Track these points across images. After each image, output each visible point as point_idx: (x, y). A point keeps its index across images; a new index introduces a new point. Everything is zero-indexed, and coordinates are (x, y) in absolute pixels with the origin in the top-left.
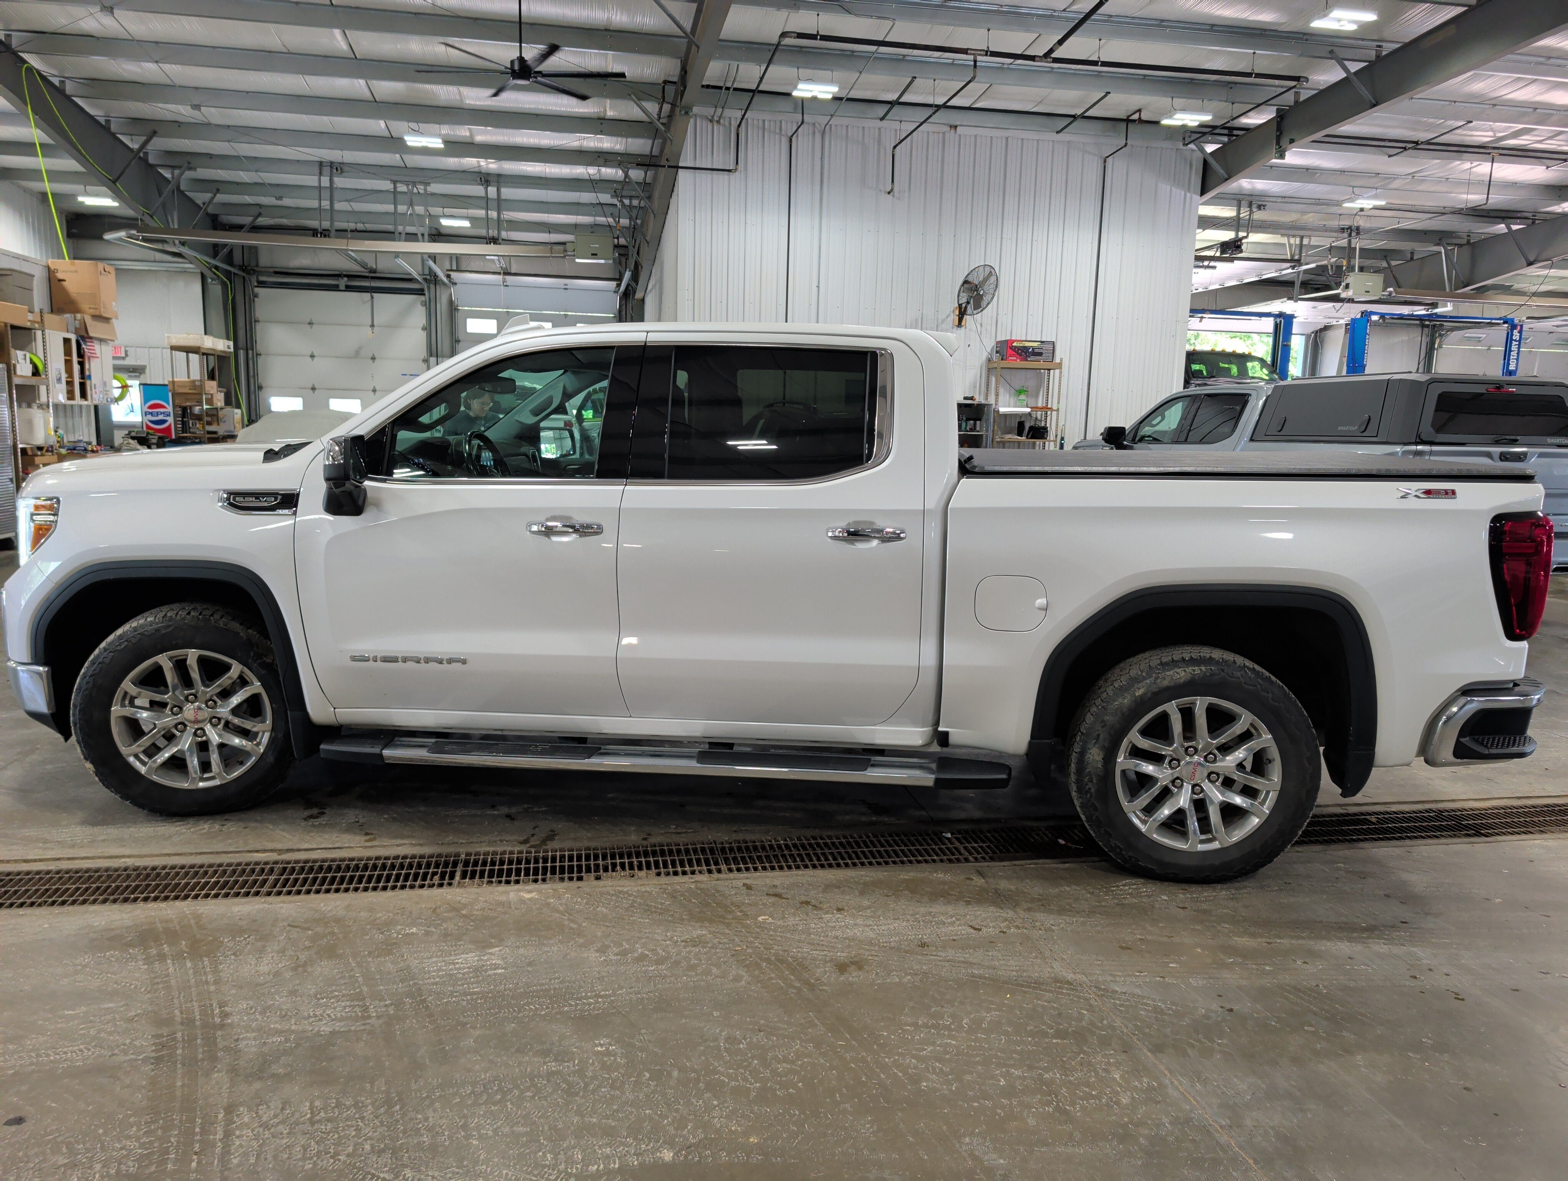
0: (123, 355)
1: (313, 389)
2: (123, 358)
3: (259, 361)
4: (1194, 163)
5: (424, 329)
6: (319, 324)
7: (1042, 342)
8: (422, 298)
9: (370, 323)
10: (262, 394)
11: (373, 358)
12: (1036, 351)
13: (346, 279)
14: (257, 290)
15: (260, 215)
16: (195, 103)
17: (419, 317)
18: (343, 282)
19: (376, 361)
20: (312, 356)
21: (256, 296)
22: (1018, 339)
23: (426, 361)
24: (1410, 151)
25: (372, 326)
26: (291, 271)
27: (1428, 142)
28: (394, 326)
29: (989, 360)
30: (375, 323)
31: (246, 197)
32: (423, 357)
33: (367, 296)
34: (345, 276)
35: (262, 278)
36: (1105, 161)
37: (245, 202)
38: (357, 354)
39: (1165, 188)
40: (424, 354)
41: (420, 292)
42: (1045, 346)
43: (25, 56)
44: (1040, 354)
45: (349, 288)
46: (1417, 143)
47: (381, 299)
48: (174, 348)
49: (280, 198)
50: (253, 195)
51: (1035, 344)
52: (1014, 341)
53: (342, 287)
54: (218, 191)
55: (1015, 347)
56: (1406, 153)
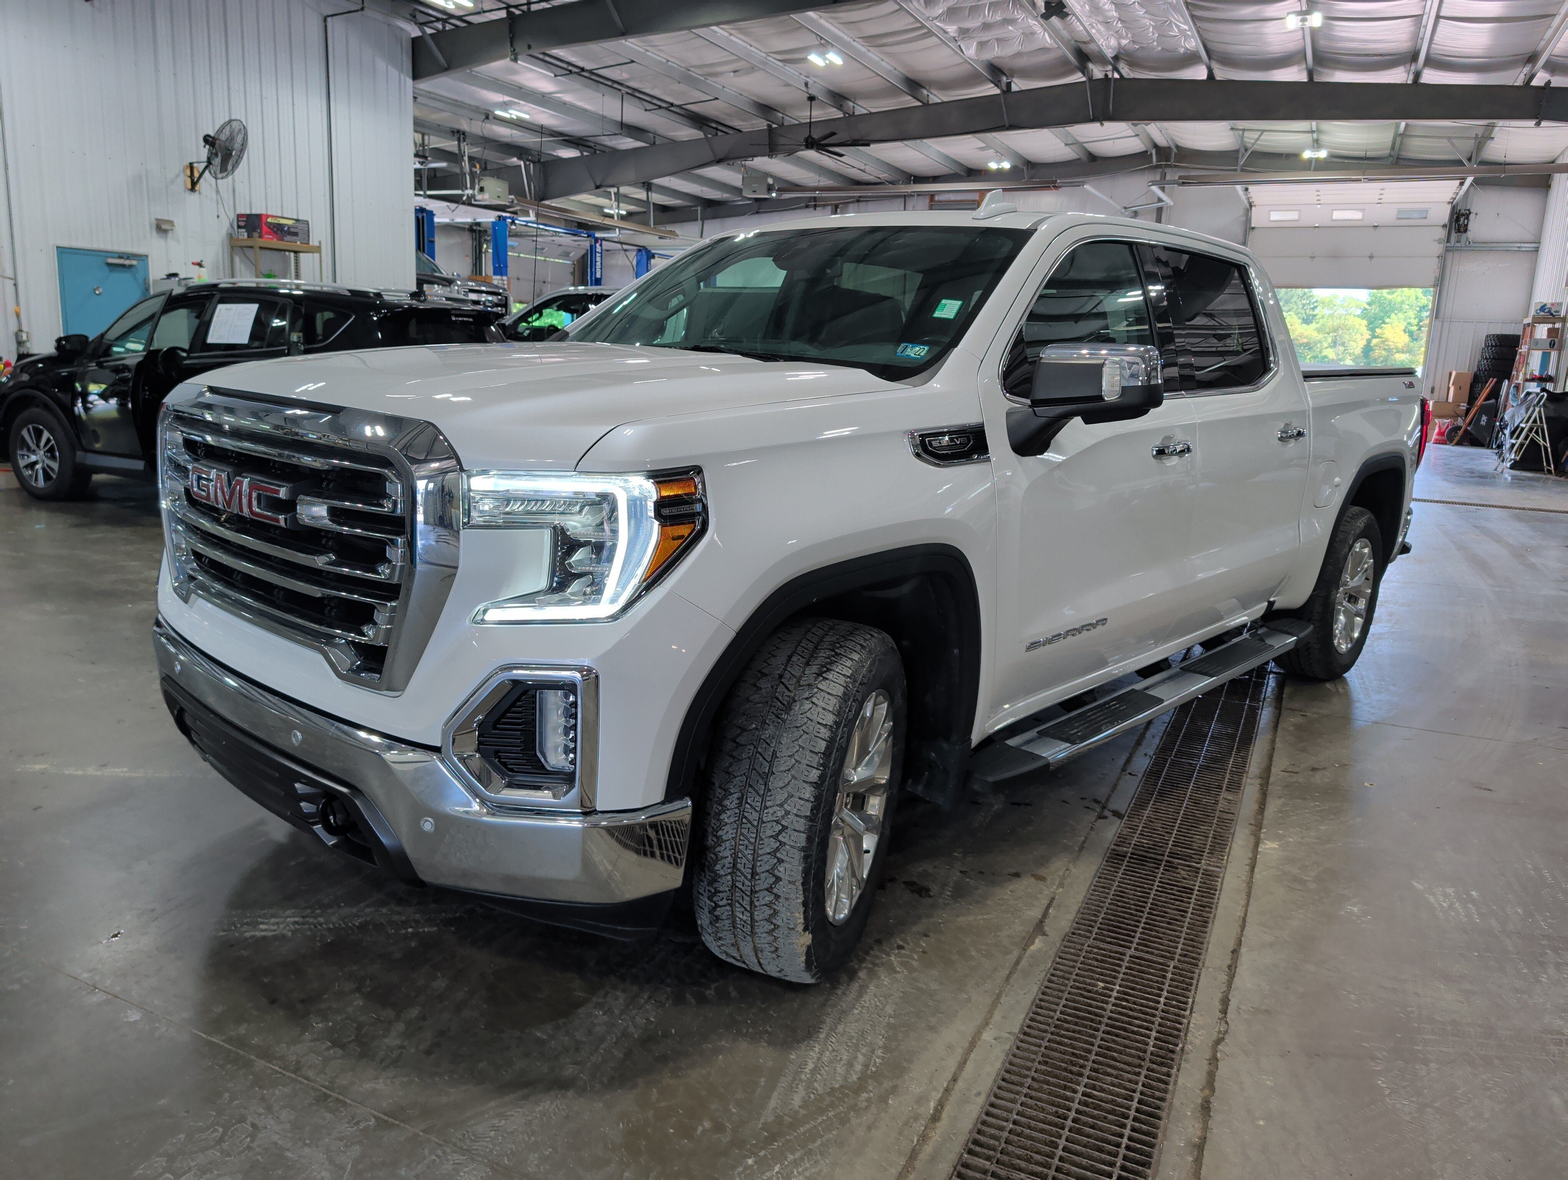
4: (404, 44)
7: (297, 220)
12: (292, 230)
22: (274, 214)
24: (574, 75)
27: (591, 72)
29: (230, 236)
36: (325, 21)
39: (381, 64)
42: (300, 226)
44: (295, 234)
46: (583, 69)
51: (290, 222)
52: (268, 216)
55: (270, 223)
56: (571, 76)
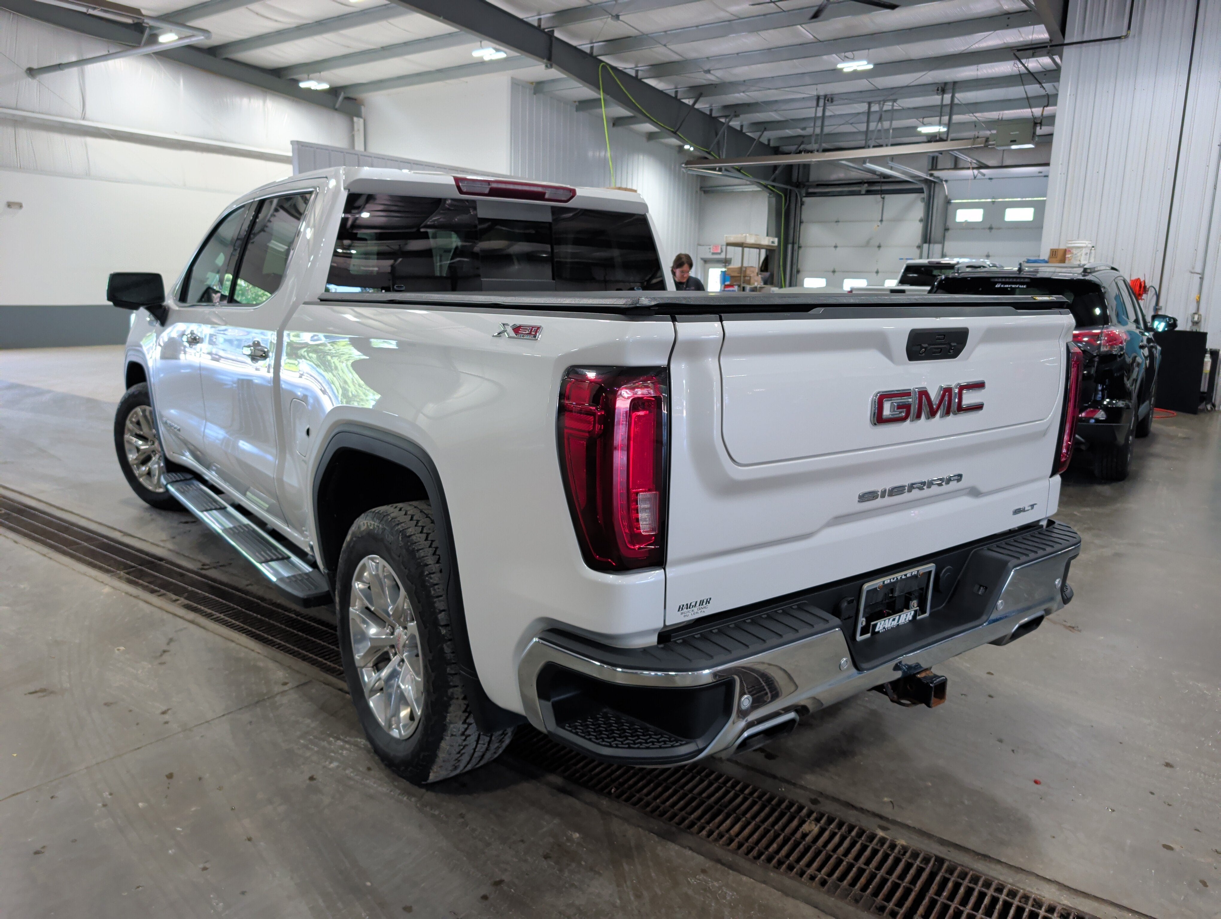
0: (719, 251)
1: (834, 272)
2: (720, 254)
3: (800, 252)
5: (921, 220)
6: (843, 222)
8: (922, 195)
9: (880, 219)
10: (799, 276)
11: (879, 247)
13: (866, 185)
14: (804, 199)
15: (802, 143)
16: (706, 69)
17: (919, 211)
18: (865, 187)
19: (882, 249)
20: (836, 247)
21: (802, 204)
23: (919, 247)
25: (881, 221)
26: (833, 183)
28: (898, 220)
30: (884, 219)
31: (787, 131)
32: (917, 244)
33: (878, 197)
34: (865, 183)
35: (811, 190)
37: (786, 135)
38: (867, 244)
40: (918, 239)
41: (920, 191)
43: (602, 58)
45: (869, 192)
47: (890, 199)
48: (728, 244)
49: (804, 129)
50: (793, 128)
53: (863, 192)
54: (765, 129)
